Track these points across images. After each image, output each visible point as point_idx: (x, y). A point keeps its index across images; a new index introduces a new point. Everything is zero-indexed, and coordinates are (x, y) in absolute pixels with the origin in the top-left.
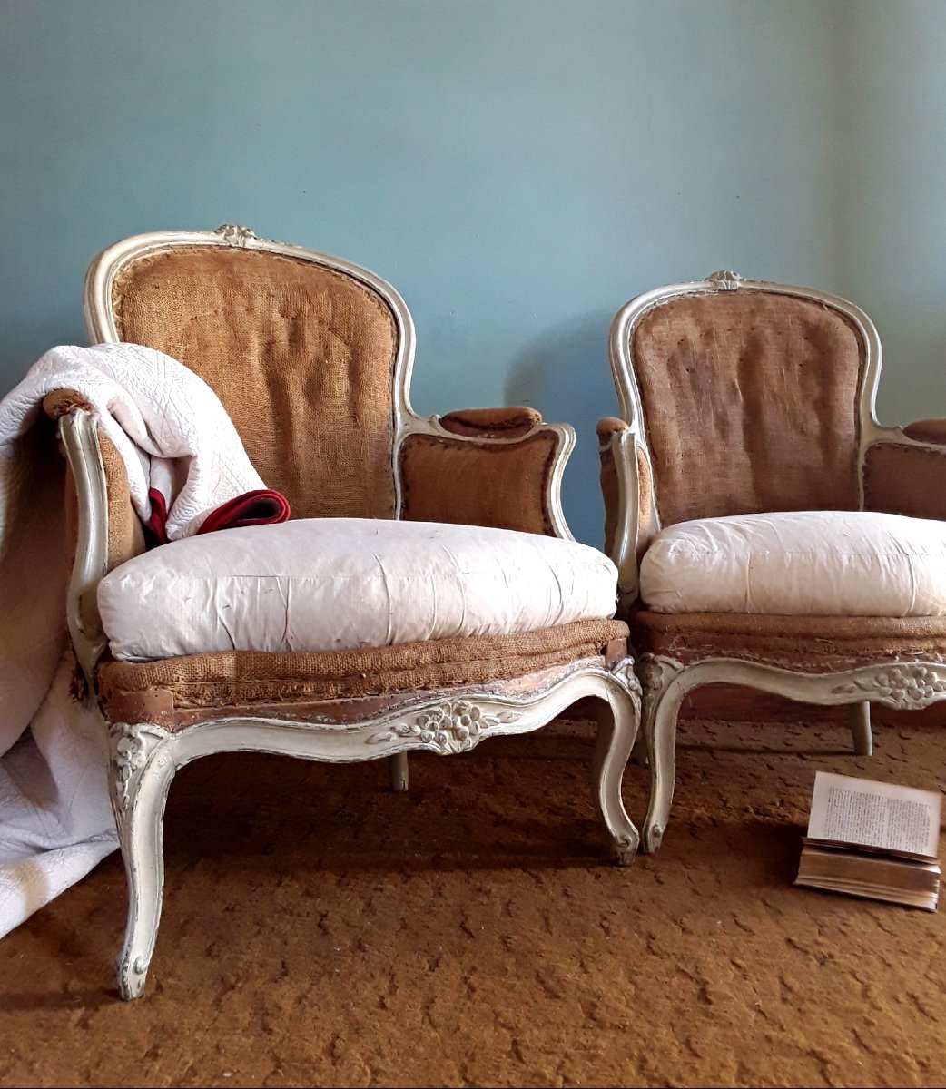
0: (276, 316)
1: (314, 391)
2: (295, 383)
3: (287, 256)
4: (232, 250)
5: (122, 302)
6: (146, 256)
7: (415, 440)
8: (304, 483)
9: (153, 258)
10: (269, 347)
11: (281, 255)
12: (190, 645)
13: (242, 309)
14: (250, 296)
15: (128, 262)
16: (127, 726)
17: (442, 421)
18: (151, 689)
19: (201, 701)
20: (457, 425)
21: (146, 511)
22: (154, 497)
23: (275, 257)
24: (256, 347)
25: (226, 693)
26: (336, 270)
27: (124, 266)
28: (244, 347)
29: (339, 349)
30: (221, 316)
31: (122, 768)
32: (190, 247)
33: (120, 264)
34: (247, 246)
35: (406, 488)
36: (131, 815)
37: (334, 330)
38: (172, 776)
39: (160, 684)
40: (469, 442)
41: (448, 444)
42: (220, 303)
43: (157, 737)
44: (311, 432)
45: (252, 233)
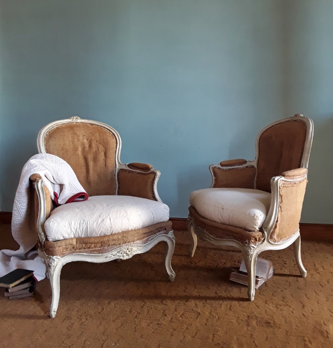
0: (85, 141)
1: (95, 159)
2: (90, 157)
3: (88, 123)
4: (74, 123)
5: (47, 143)
6: (52, 129)
7: (121, 170)
8: (92, 184)
9: (54, 129)
10: (84, 149)
11: (87, 123)
12: (66, 237)
13: (76, 140)
14: (78, 136)
15: (47, 132)
16: (52, 256)
17: (128, 165)
18: (57, 248)
19: (68, 250)
20: (132, 167)
21: (53, 197)
22: (55, 194)
23: (85, 124)
24: (80, 149)
25: (74, 248)
26: (101, 126)
27: (47, 133)
28: (77, 150)
29: (101, 148)
30: (71, 142)
31: (51, 266)
32: (63, 124)
33: (46, 133)
34: (78, 122)
35: (119, 183)
36: (53, 276)
37: (100, 143)
38: (62, 267)
39: (59, 247)
40: (135, 171)
41: (130, 172)
42: (71, 139)
43: (59, 259)
44: (94, 170)
45: (79, 118)
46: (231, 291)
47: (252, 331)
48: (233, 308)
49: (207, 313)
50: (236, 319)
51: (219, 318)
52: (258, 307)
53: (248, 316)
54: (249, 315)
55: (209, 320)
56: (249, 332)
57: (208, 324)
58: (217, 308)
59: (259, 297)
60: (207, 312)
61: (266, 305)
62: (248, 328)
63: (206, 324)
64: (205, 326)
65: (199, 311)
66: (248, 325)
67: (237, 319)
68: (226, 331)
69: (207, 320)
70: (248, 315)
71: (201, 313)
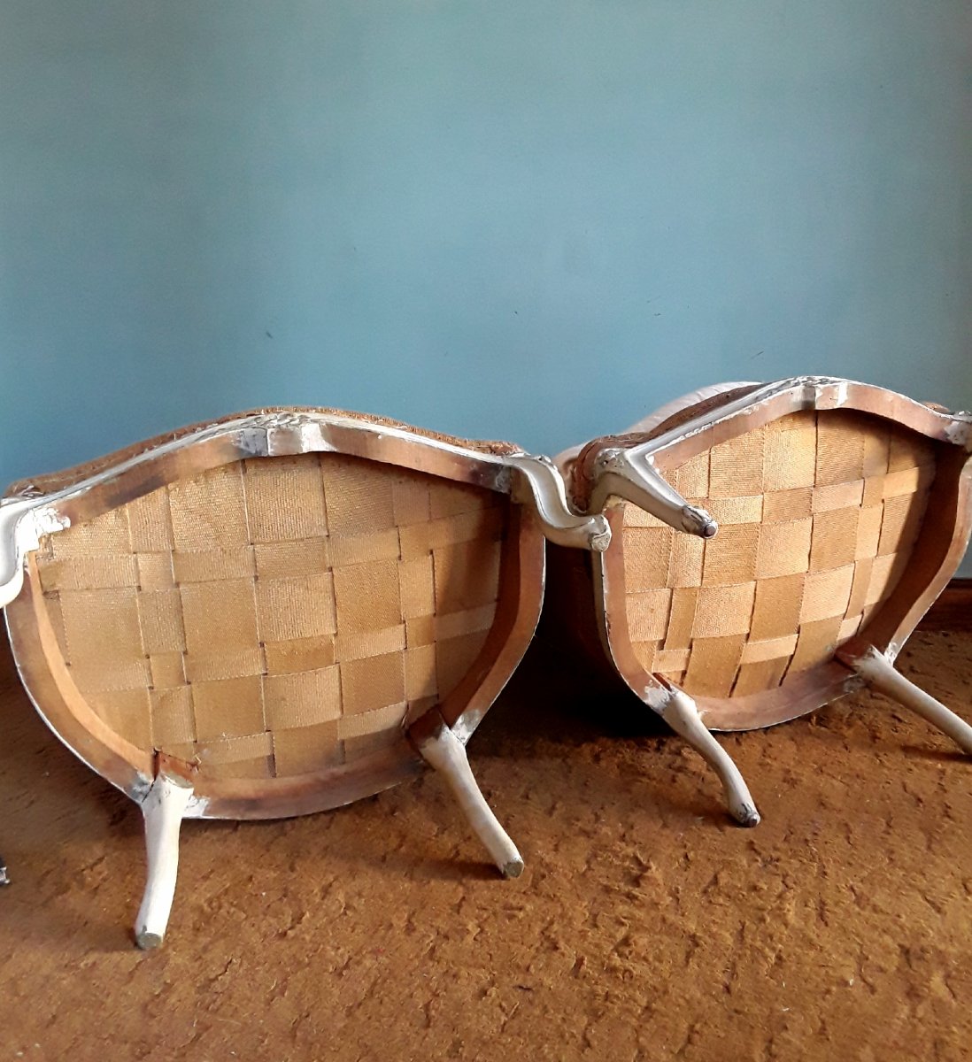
46: (809, 837)
47: (937, 1024)
48: (835, 913)
49: (727, 935)
50: (851, 961)
51: (779, 958)
52: (939, 910)
53: (906, 952)
54: (907, 944)
55: (739, 969)
56: (922, 1029)
57: (737, 986)
58: (765, 913)
59: (933, 862)
60: (728, 931)
61: (966, 900)
62: (913, 1010)
63: (728, 989)
64: (724, 998)
65: (692, 927)
66: (913, 994)
67: (860, 965)
68: (820, 1024)
69: (732, 971)
70: (900, 946)
71: (700, 938)
